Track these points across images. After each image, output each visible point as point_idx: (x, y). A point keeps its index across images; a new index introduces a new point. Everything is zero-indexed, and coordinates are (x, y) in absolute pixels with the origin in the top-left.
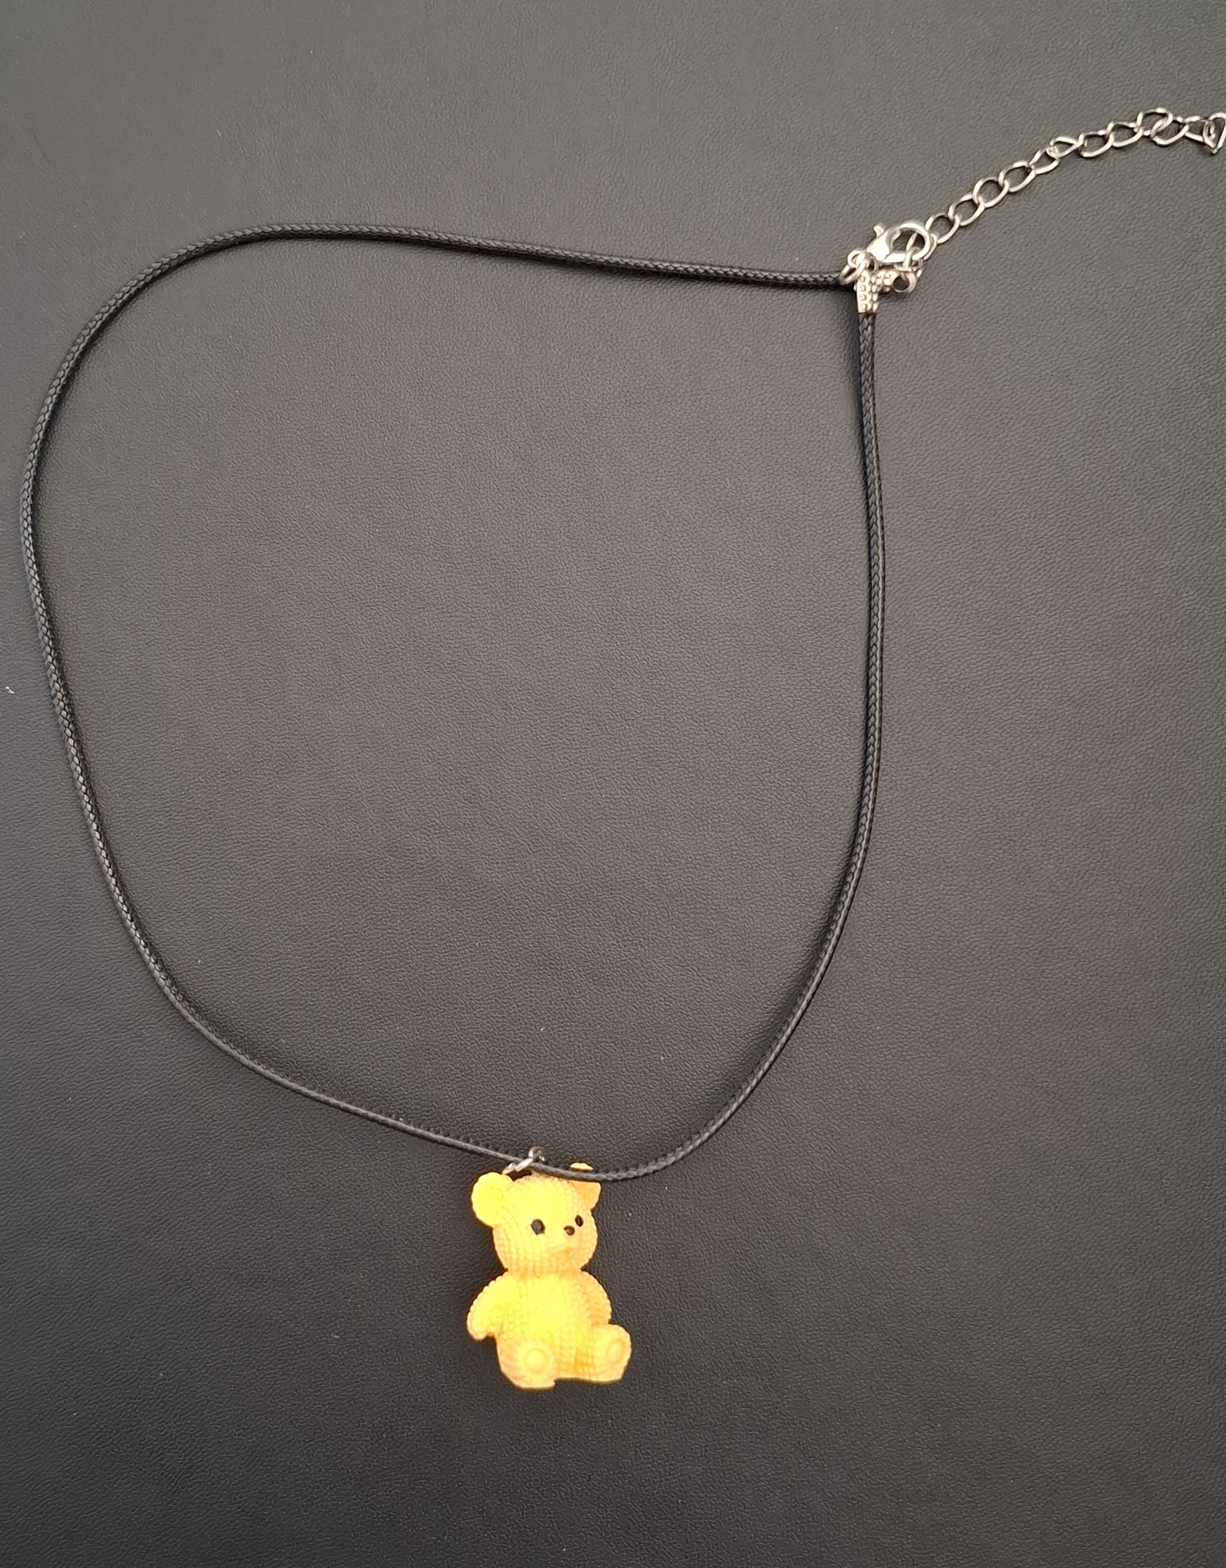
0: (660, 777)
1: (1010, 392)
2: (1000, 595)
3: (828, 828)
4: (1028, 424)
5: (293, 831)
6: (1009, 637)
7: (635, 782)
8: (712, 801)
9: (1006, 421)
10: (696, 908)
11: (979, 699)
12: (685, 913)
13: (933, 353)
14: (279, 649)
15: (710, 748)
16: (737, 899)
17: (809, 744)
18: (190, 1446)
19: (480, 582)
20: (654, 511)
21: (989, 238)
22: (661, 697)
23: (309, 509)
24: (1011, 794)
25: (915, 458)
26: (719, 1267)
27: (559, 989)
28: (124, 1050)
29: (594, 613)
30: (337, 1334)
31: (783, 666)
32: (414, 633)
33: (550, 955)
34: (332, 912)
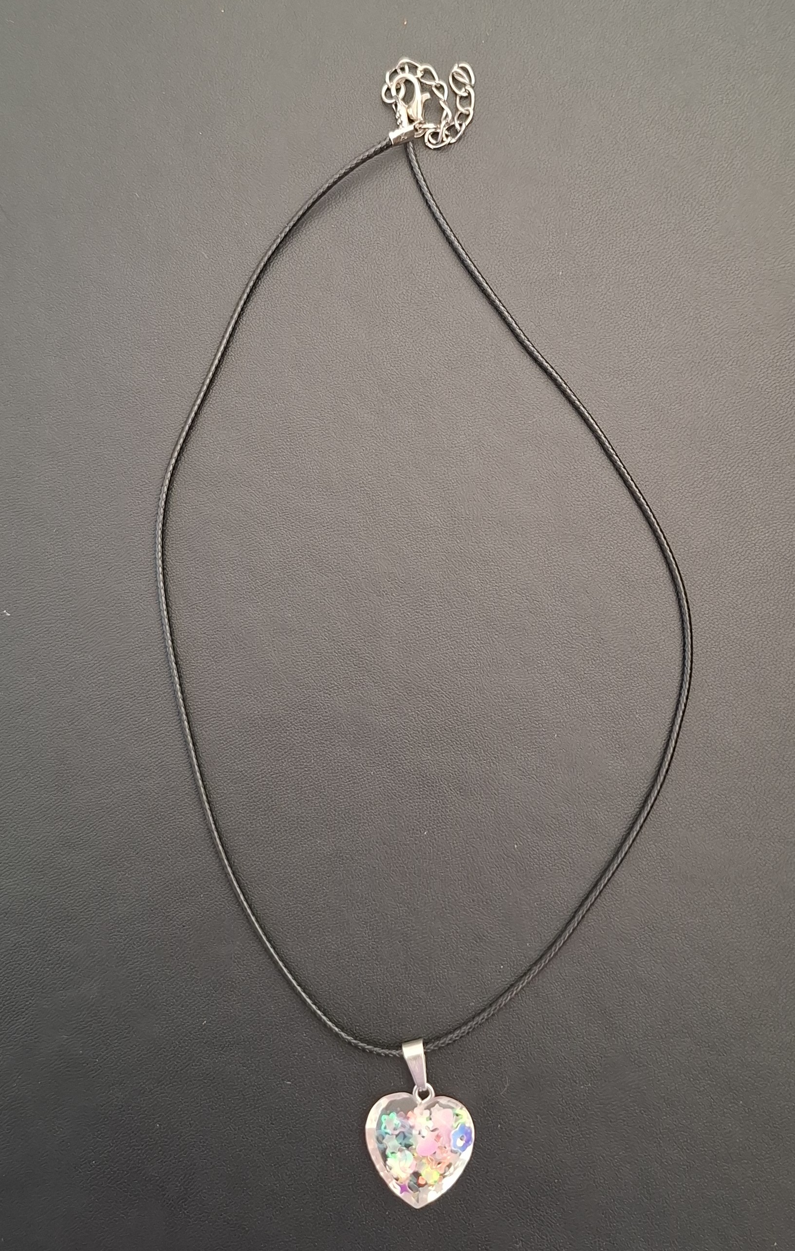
0: (496, 636)
1: (719, 342)
2: (726, 486)
3: (620, 664)
4: (734, 364)
5: (228, 700)
6: (736, 516)
7: (479, 642)
9: (718, 363)
10: (531, 731)
11: (719, 561)
12: (523, 736)
14: (207, 565)
15: (531, 612)
16: (560, 722)
18: (184, 1178)
19: (354, 504)
20: (475, 444)
21: (695, 235)
22: (492, 577)
24: (749, 629)
25: (657, 393)
27: (436, 802)
28: (113, 878)
29: (439, 520)
31: (578, 548)
32: (308, 545)
33: (427, 776)
34: (262, 759)
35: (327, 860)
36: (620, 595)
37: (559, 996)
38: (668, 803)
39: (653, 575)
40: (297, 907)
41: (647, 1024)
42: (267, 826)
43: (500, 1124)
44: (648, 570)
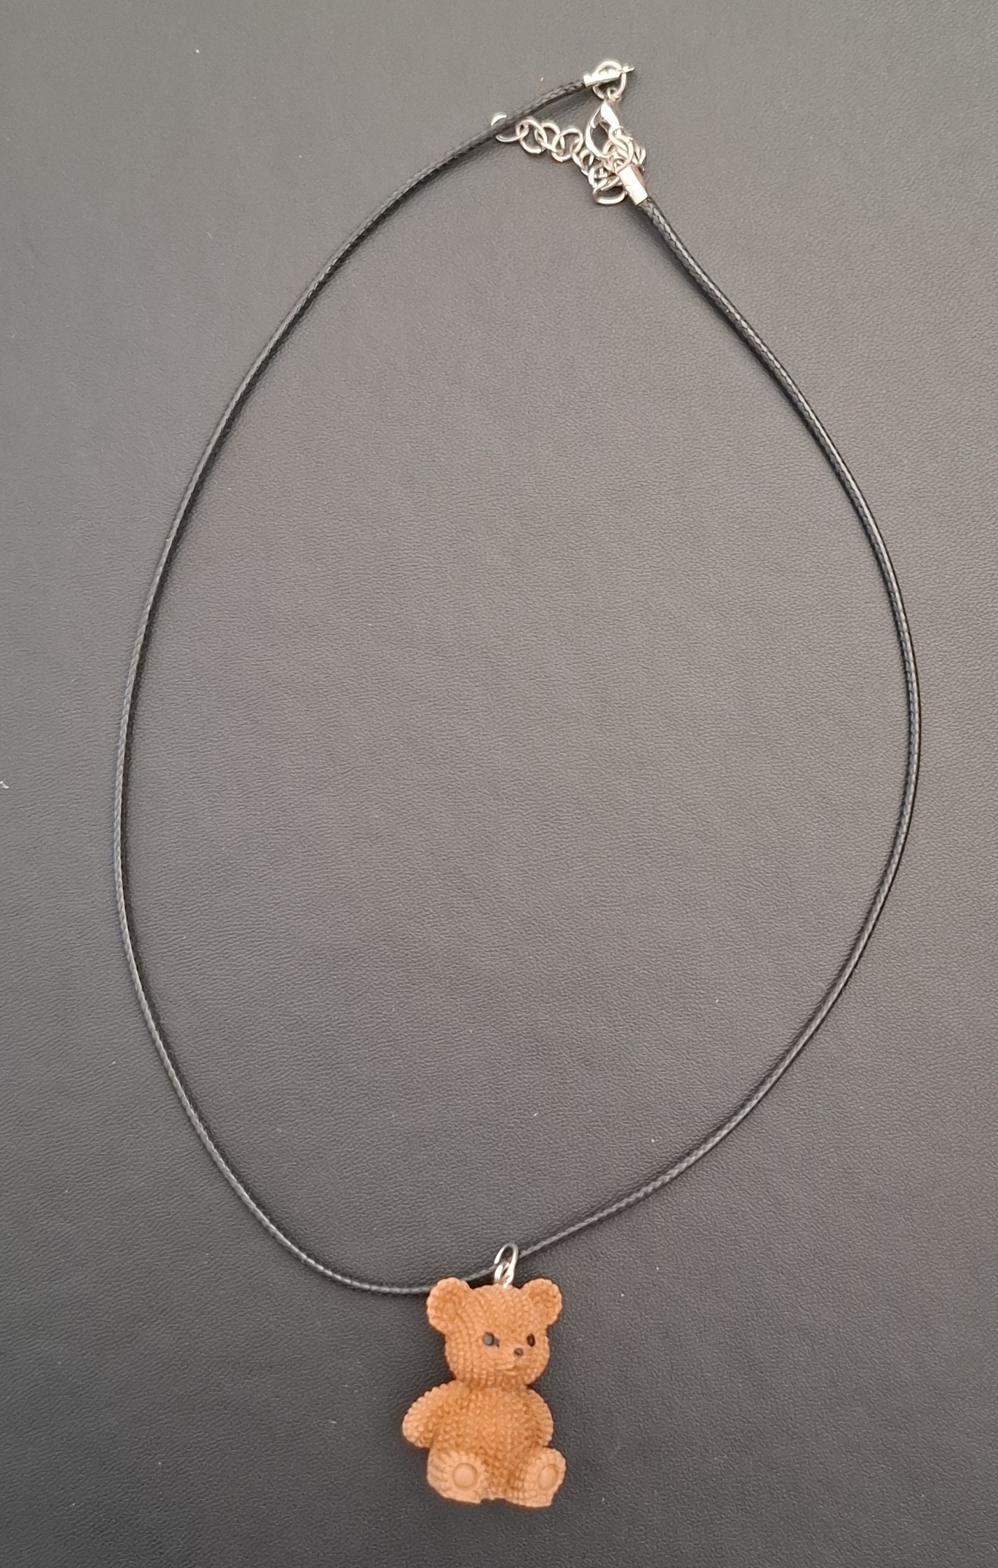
0: (649, 865)
5: (288, 921)
8: (699, 887)
9: (976, 519)
10: (684, 993)
12: (675, 998)
13: (906, 452)
15: (697, 836)
16: (724, 983)
17: (792, 831)
18: (189, 1533)
19: (471, 674)
20: (639, 605)
22: (649, 786)
23: (301, 605)
26: (710, 1345)
27: (552, 1075)
28: (121, 1141)
29: (583, 704)
30: (334, 1420)
33: (542, 1040)
35: (404, 1140)
36: (818, 821)
37: (694, 1339)
38: (858, 1100)
39: (865, 799)
40: (361, 1197)
41: (808, 1385)
42: (328, 1089)
43: (605, 1497)
44: (858, 791)
